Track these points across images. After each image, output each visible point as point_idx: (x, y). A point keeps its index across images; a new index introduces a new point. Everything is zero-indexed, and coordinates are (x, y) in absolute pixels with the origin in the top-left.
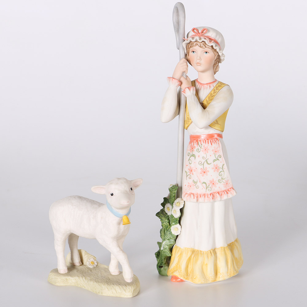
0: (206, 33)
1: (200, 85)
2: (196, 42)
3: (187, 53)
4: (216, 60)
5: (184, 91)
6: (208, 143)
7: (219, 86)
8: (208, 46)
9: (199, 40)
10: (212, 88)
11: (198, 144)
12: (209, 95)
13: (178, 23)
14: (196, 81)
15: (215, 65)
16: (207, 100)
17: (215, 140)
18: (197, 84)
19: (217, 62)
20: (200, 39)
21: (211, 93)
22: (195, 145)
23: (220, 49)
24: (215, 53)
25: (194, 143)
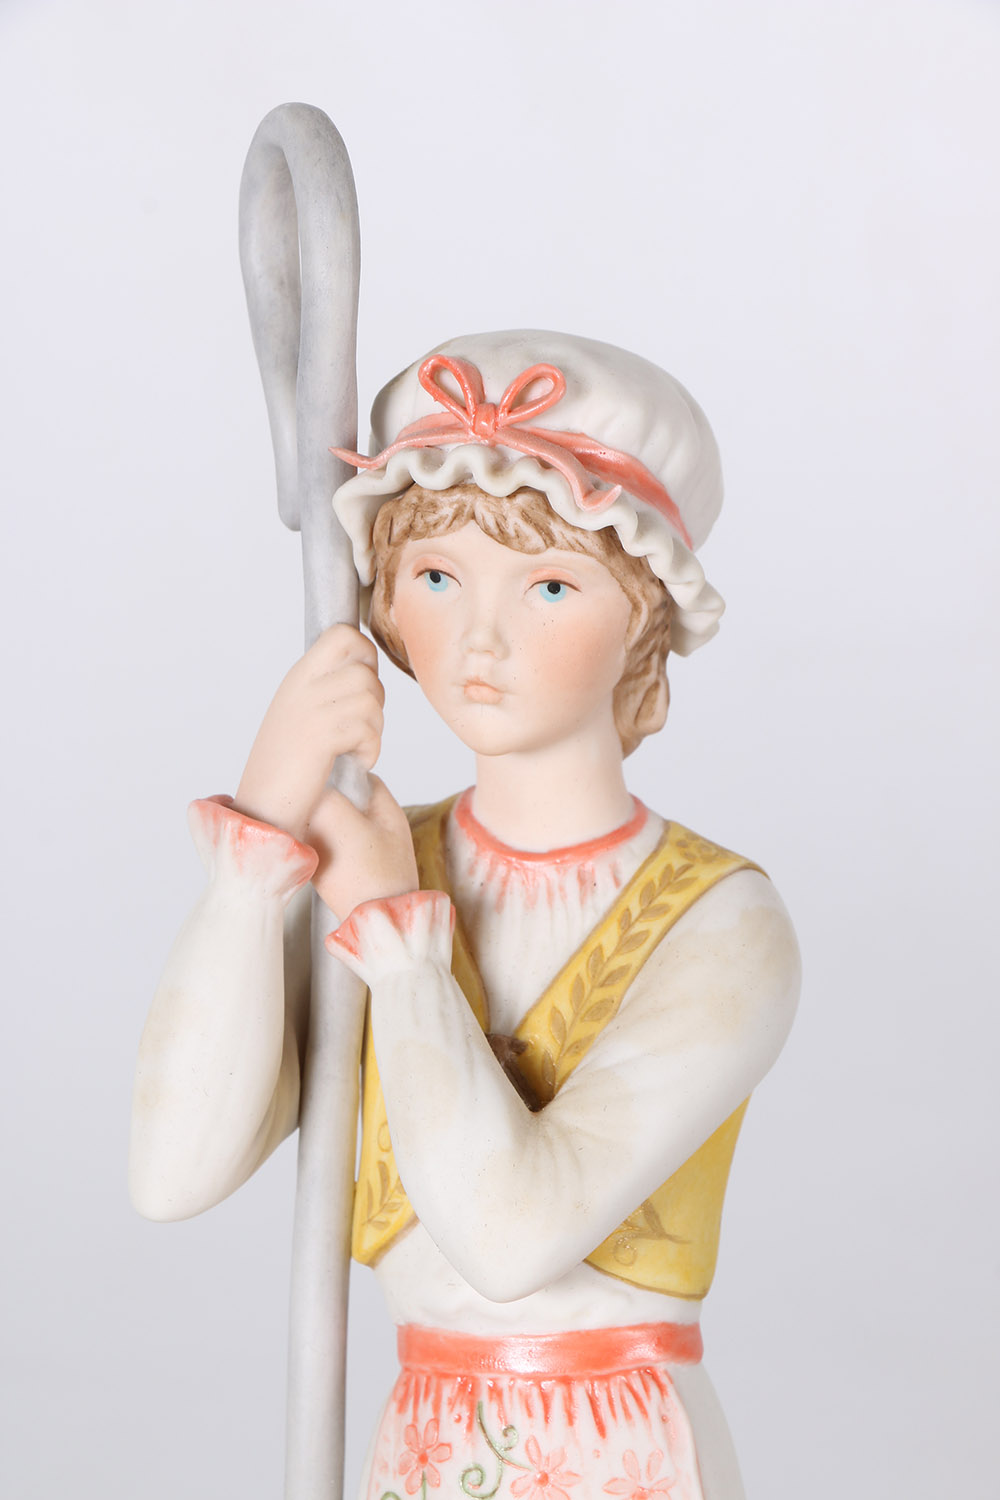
0: (550, 404)
1: (493, 865)
2: (457, 496)
3: (374, 572)
4: (640, 645)
5: (349, 935)
6: (570, 1418)
7: (672, 879)
8: (569, 535)
9: (481, 478)
10: (606, 894)
11: (475, 1420)
12: (581, 967)
13: (293, 287)
14: (454, 822)
15: (632, 684)
16: (555, 1011)
17: (637, 1385)
18: (466, 849)
19: (648, 657)
20: (498, 467)
21: (593, 946)
22: (453, 1431)
23: (682, 555)
24: (635, 586)
25: (437, 1407)
